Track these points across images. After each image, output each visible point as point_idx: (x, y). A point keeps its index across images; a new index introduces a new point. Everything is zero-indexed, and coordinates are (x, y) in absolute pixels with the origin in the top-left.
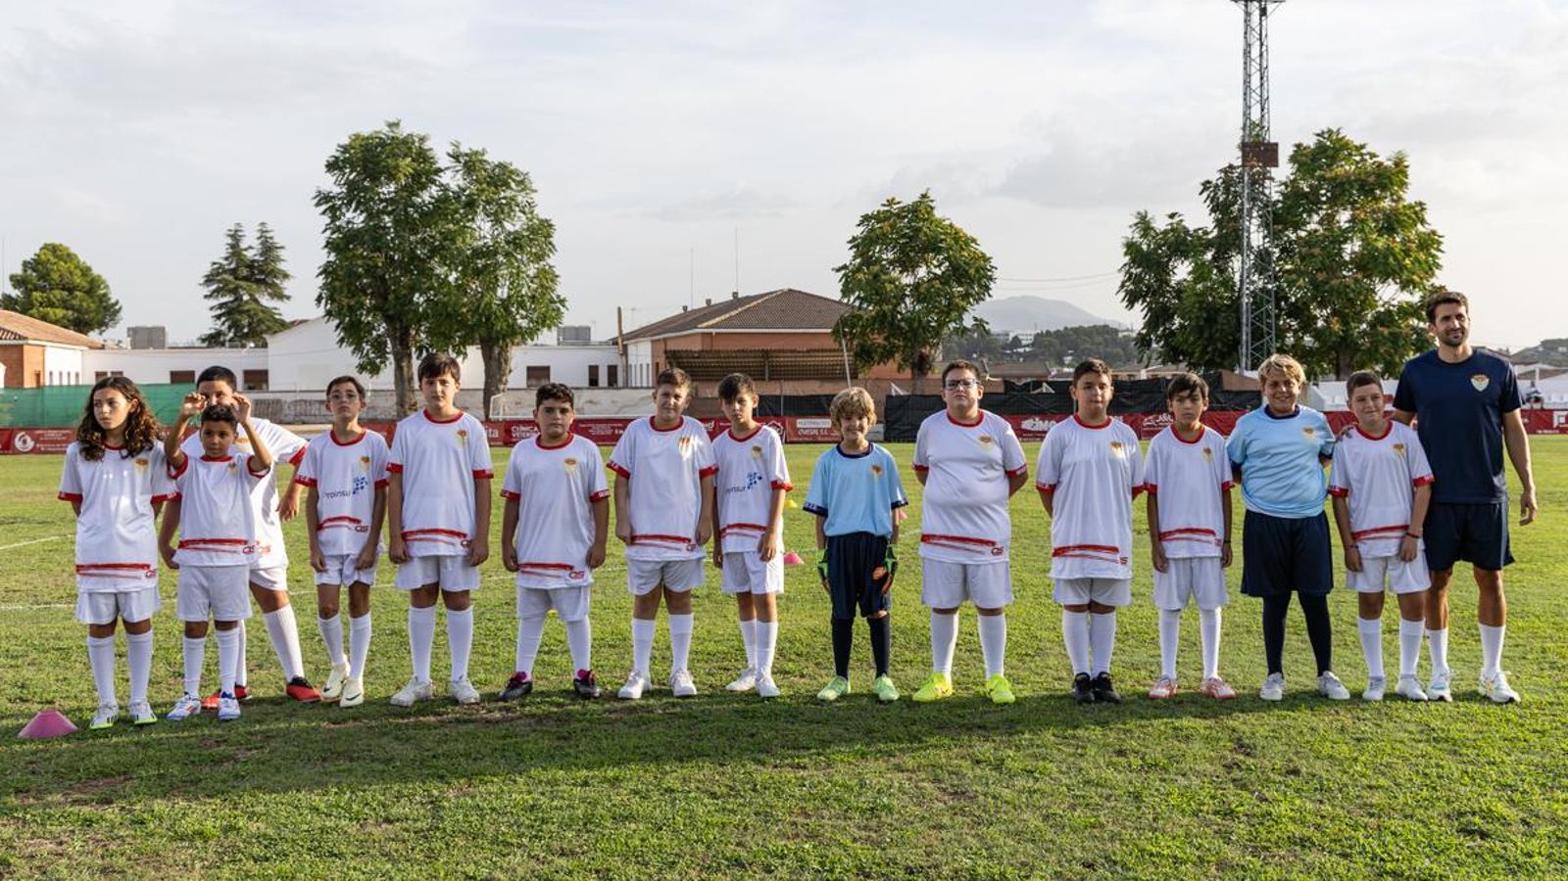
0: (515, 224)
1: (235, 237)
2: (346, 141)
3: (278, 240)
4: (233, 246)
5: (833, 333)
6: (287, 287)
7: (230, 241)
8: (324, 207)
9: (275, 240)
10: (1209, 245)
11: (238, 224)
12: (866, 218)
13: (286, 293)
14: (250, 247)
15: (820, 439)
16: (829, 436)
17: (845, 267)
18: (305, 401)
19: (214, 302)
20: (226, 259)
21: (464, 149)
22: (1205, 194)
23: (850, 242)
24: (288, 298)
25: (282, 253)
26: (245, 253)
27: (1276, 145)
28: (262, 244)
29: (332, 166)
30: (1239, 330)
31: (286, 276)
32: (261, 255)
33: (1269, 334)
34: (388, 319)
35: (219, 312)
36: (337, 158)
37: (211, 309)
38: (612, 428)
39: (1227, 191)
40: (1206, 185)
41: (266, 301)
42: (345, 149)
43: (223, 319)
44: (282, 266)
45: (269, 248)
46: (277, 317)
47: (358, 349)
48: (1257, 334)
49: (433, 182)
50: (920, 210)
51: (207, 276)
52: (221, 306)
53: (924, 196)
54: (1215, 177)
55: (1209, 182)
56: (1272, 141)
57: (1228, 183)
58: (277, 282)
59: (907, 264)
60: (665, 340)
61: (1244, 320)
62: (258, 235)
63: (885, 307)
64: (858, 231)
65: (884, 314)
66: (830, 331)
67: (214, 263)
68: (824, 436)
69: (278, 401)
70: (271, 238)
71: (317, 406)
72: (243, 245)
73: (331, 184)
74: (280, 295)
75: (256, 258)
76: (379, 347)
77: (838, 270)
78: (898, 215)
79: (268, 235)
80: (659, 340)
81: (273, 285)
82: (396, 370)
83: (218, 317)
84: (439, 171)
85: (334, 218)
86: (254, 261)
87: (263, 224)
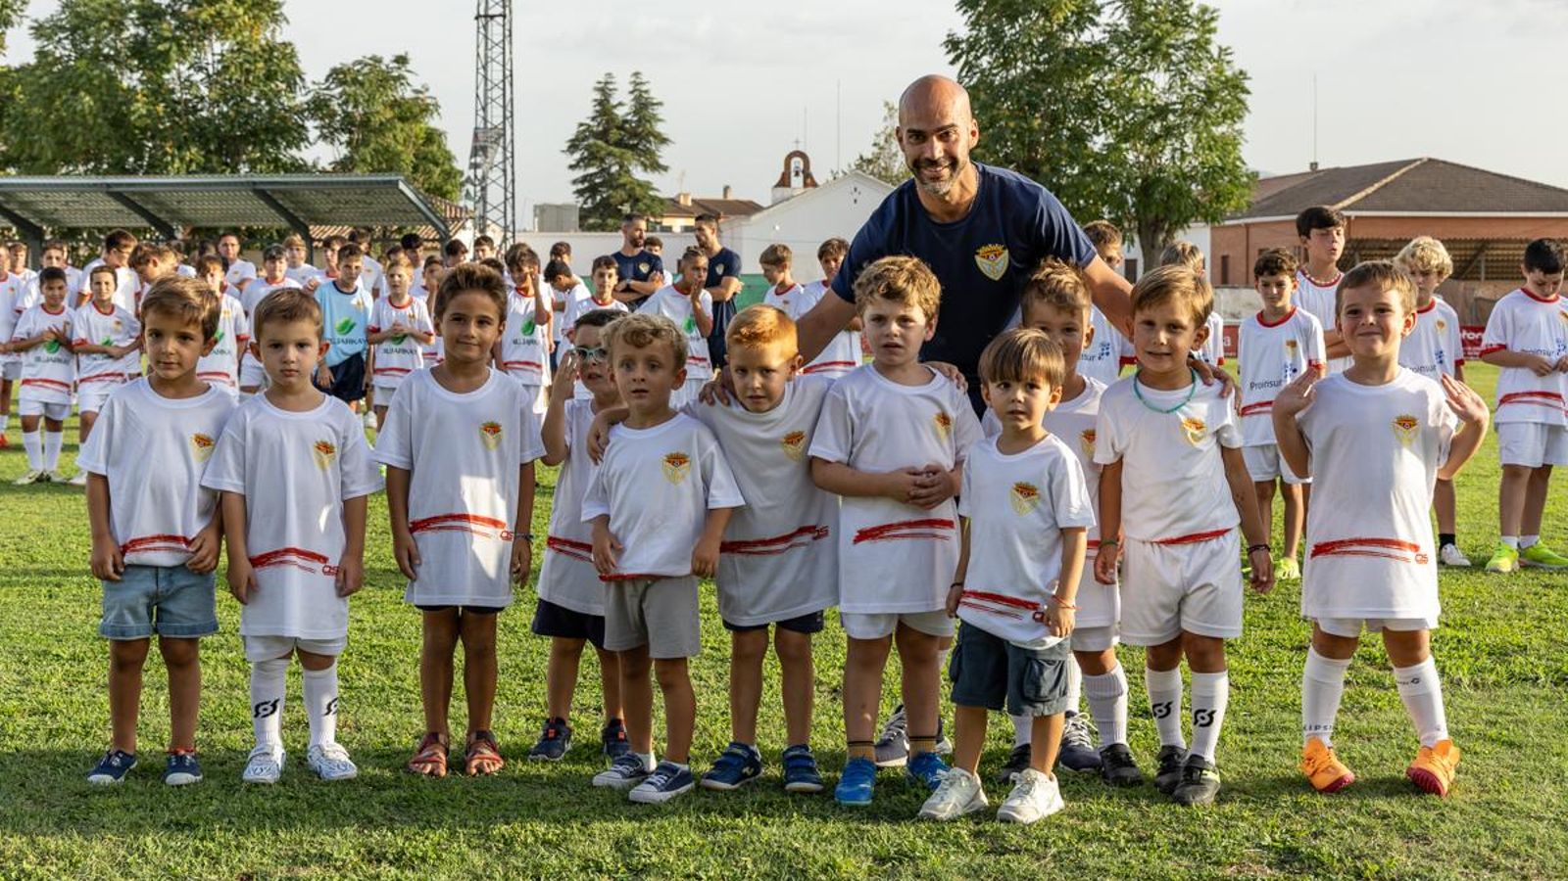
1: (605, 90)
3: (655, 94)
4: (600, 103)
6: (664, 154)
7: (598, 96)
8: (955, 54)
9: (652, 94)
11: (610, 75)
13: (662, 161)
14: (620, 104)
19: (579, 173)
20: (593, 119)
24: (665, 169)
25: (659, 111)
26: (615, 111)
28: (635, 99)
31: (664, 141)
32: (635, 113)
35: (580, 186)
37: (575, 182)
41: (638, 173)
43: (587, 195)
44: (659, 128)
45: (643, 105)
46: (651, 193)
51: (572, 141)
52: (584, 179)
58: (653, 148)
60: (1247, 226)
62: (631, 88)
67: (581, 125)
70: (646, 92)
72: (614, 101)
74: (656, 166)
75: (629, 117)
79: (644, 88)
80: (1239, 226)
81: (648, 153)
83: (580, 192)
86: (626, 122)
87: (636, 74)
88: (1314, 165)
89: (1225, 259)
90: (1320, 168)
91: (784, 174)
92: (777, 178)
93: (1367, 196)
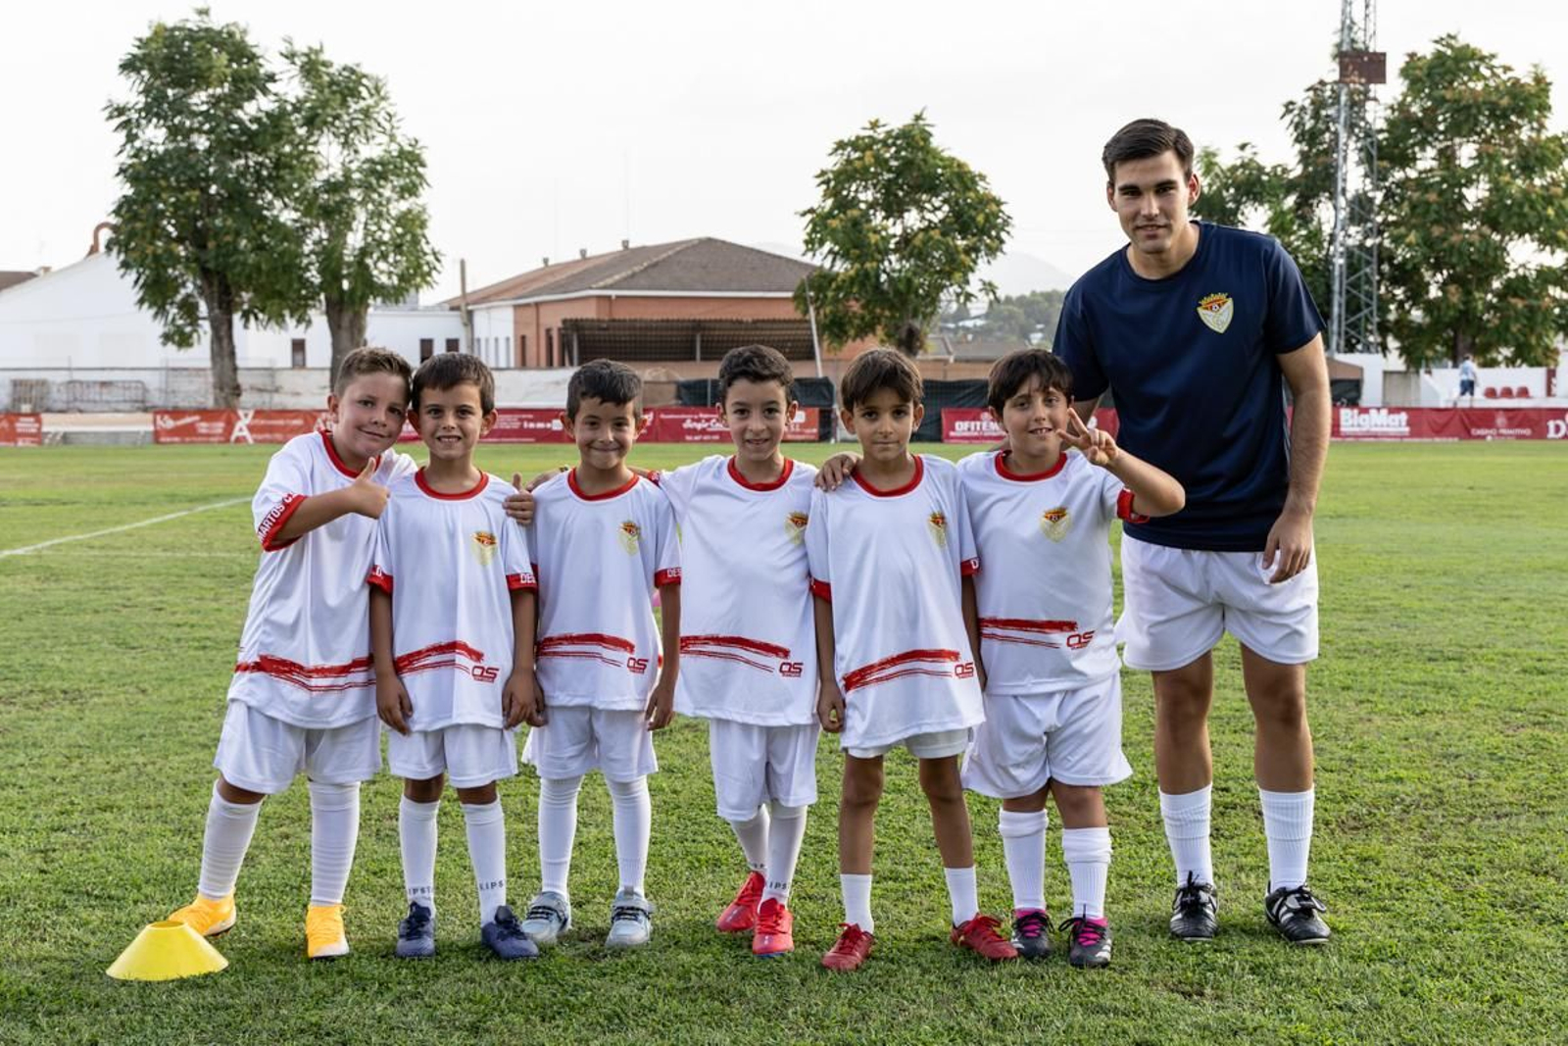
0: (372, 149)
2: (146, 34)
5: (795, 298)
8: (117, 121)
10: (1291, 187)
12: (841, 145)
15: (790, 437)
16: (801, 433)
17: (811, 211)
18: (81, 383)
21: (301, 47)
22: (1289, 118)
23: (818, 177)
27: (1384, 55)
29: (129, 66)
30: (1329, 303)
33: (1368, 305)
34: (205, 273)
36: (134, 56)
38: (521, 420)
39: (1316, 116)
40: (1289, 107)
42: (143, 43)
47: (161, 311)
48: (1353, 307)
49: (265, 92)
50: (914, 138)
53: (918, 118)
54: (1303, 99)
55: (1292, 103)
56: (1379, 50)
57: (1318, 105)
59: (894, 207)
60: (537, 305)
61: (1336, 287)
63: (868, 265)
64: (833, 163)
65: (867, 274)
66: (790, 295)
68: (795, 433)
69: (43, 383)
71: (97, 388)
73: (129, 91)
76: (188, 309)
77: (804, 214)
78: (884, 142)
82: (212, 342)
84: (271, 78)
85: (131, 138)
88: (625, 244)
89: (523, 338)
90: (632, 245)
91: (93, 247)
92: (88, 249)
93: (633, 275)
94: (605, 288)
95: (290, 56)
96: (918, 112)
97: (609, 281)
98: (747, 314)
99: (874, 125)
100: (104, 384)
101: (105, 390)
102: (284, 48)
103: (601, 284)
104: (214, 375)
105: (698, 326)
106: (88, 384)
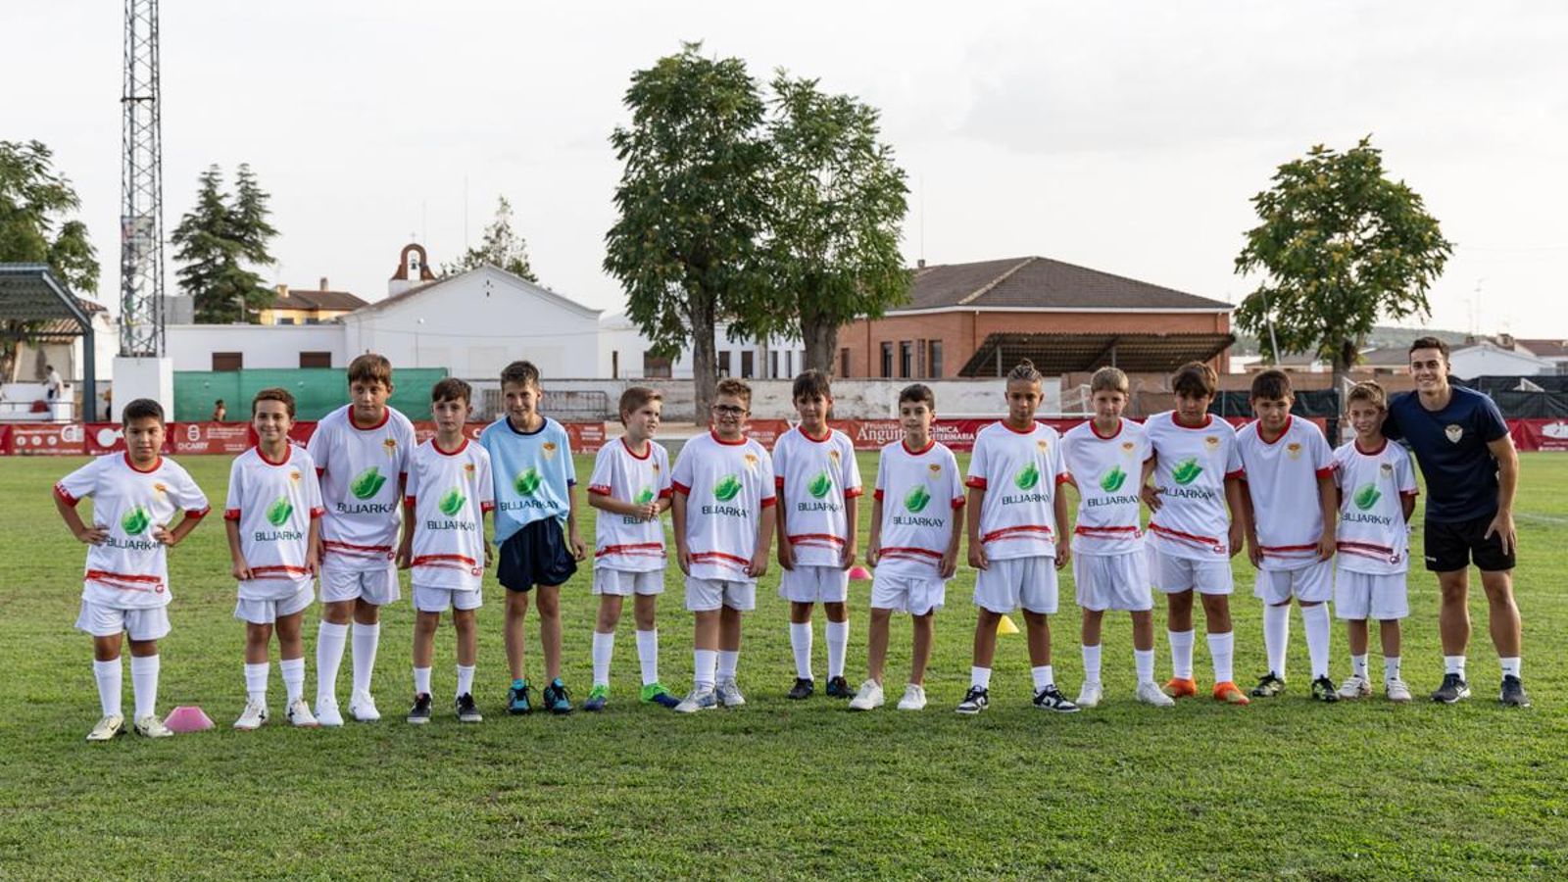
1: (210, 181)
3: (262, 187)
4: (206, 194)
6: (271, 247)
7: (203, 187)
9: (258, 187)
11: (215, 166)
12: (1284, 170)
13: (268, 253)
14: (226, 195)
17: (1253, 233)
19: (184, 264)
20: (198, 209)
23: (1253, 199)
24: (273, 260)
25: (266, 203)
26: (221, 202)
28: (242, 191)
29: (633, 97)
31: (270, 232)
32: (242, 204)
35: (184, 278)
36: (637, 87)
37: (178, 273)
41: (244, 264)
43: (191, 286)
44: (266, 219)
45: (250, 198)
46: (259, 285)
49: (759, 121)
50: (1360, 162)
51: (177, 231)
52: (189, 270)
53: (1366, 144)
58: (260, 239)
62: (238, 180)
64: (1271, 186)
67: (186, 215)
70: (253, 183)
72: (219, 192)
74: (261, 257)
75: (235, 209)
78: (1325, 167)
79: (250, 179)
81: (255, 244)
82: (697, 355)
83: (184, 284)
84: (761, 105)
86: (232, 213)
87: (243, 165)
88: (922, 262)
90: (927, 265)
91: (400, 267)
92: (394, 270)
93: (988, 292)
94: (968, 304)
95: (779, 87)
96: (1364, 138)
97: (971, 298)
98: (1161, 329)
99: (1317, 150)
100: (570, 394)
101: (570, 399)
102: (774, 77)
103: (965, 300)
104: (697, 386)
105: (1114, 340)
106: (555, 394)
